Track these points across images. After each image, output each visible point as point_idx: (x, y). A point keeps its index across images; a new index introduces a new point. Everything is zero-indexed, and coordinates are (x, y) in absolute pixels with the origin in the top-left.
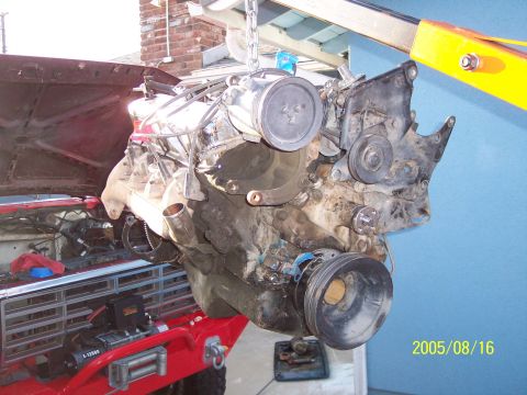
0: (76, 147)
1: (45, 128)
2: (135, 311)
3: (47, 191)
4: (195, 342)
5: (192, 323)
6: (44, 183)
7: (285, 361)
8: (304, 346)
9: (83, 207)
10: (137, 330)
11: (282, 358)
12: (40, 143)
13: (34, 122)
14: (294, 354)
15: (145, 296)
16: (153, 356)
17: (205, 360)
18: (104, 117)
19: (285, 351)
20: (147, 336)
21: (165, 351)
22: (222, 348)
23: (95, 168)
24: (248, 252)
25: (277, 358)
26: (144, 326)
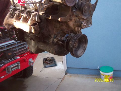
2: (11, 54)
4: (26, 60)
5: (25, 56)
7: (46, 63)
8: (50, 59)
10: (12, 59)
11: (45, 62)
14: (48, 61)
15: (13, 50)
16: (17, 64)
17: (29, 64)
19: (46, 60)
20: (15, 60)
21: (20, 63)
22: (33, 61)
24: (52, 35)
25: (44, 62)
26: (14, 57)
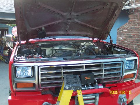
0: (89, 22)
1: (77, 16)
3: (80, 35)
6: (79, 33)
9: (92, 42)
10: (90, 86)
12: (76, 20)
13: (73, 13)
16: (94, 97)
17: (118, 102)
18: (98, 13)
23: (96, 30)
26: (94, 85)
